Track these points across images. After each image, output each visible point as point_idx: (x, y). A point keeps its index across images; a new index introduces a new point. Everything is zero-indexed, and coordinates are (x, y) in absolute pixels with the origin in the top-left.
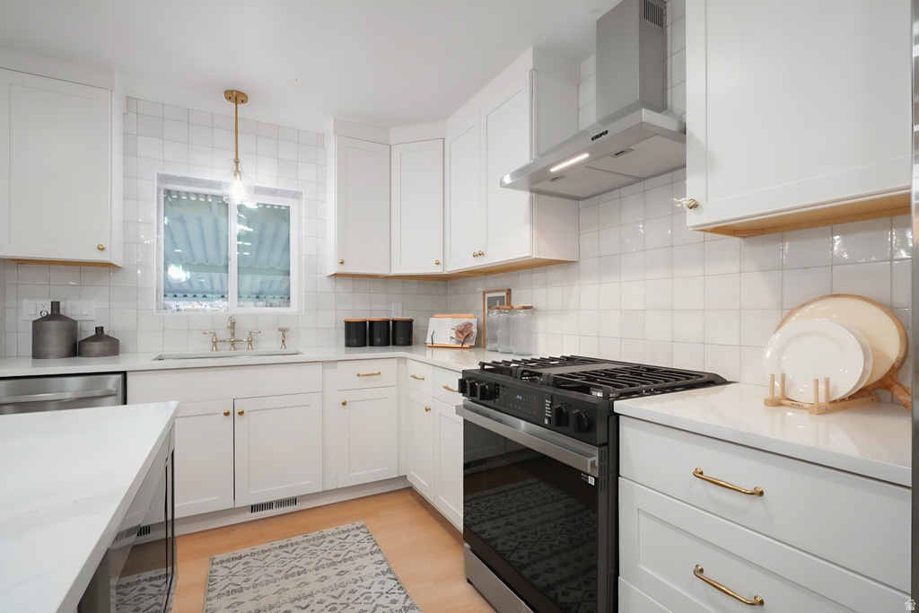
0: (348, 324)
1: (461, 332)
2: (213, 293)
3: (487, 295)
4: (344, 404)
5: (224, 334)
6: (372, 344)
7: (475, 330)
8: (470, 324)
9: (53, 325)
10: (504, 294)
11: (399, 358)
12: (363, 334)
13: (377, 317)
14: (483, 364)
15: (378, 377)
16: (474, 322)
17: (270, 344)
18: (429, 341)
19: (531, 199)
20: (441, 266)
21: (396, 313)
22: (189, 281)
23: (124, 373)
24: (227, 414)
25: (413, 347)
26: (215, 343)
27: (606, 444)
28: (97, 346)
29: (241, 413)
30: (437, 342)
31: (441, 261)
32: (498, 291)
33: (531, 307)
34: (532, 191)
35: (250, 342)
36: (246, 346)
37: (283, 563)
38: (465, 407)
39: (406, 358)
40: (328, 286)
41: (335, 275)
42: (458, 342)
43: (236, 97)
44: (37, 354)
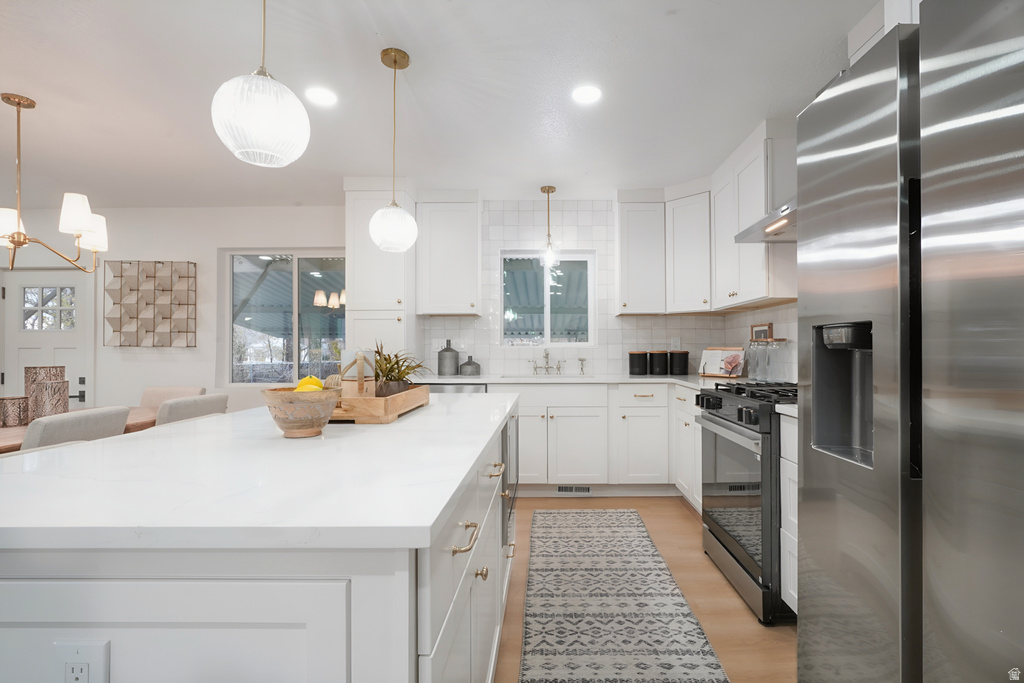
0: (632, 356)
1: (730, 363)
2: (533, 330)
3: (755, 329)
4: (624, 417)
5: (541, 363)
6: (652, 373)
7: (742, 362)
8: (738, 355)
9: (448, 354)
10: (766, 328)
11: (669, 384)
12: (645, 365)
13: (656, 349)
14: (717, 385)
15: (651, 398)
16: (742, 355)
17: (572, 371)
18: (701, 371)
19: (767, 250)
20: (708, 305)
21: (674, 346)
22: (516, 321)
23: (486, 385)
24: (543, 417)
25: (689, 376)
26: (535, 369)
27: (770, 433)
28: (469, 369)
29: (552, 417)
30: (708, 372)
31: (708, 300)
32: (762, 325)
33: (784, 340)
34: (768, 242)
35: (559, 369)
36: (556, 371)
37: (577, 520)
38: (703, 417)
39: (675, 384)
40: (616, 324)
41: (621, 315)
42: (727, 372)
43: (548, 190)
44: (440, 373)
